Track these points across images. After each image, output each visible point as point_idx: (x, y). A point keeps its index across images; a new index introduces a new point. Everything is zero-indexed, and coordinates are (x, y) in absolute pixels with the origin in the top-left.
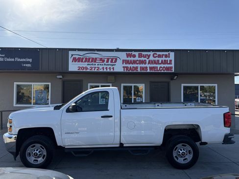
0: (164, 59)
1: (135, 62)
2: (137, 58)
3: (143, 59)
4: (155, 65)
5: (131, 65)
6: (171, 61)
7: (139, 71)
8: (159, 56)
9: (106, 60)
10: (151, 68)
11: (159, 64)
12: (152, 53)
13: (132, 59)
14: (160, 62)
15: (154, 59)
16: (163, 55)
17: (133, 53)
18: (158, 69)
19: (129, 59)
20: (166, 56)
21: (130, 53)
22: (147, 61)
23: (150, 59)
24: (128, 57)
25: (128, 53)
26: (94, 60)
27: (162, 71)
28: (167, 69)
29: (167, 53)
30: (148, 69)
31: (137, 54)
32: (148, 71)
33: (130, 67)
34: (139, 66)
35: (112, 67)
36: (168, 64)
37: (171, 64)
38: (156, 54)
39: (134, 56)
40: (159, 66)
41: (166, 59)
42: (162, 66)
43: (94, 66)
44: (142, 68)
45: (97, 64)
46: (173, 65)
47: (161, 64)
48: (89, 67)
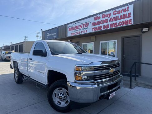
0: (123, 13)
1: (100, 23)
2: (101, 19)
3: (105, 18)
4: (115, 22)
5: (97, 26)
6: (129, 14)
7: (103, 29)
8: (119, 12)
9: (83, 25)
10: (111, 25)
11: (119, 19)
12: (112, 12)
13: (98, 20)
14: (119, 18)
15: (114, 16)
16: (122, 10)
17: (99, 16)
18: (118, 25)
19: (96, 21)
20: (125, 10)
21: (97, 16)
22: (109, 19)
23: (111, 17)
24: (95, 20)
25: (95, 17)
26: (77, 27)
27: (121, 26)
28: (126, 22)
29: (126, 7)
30: (110, 26)
31: (101, 16)
32: (110, 28)
33: (97, 27)
34: (103, 25)
35: (86, 30)
36: (126, 17)
37: (130, 17)
38: (116, 11)
39: (99, 18)
40: (118, 21)
41: (125, 13)
42: (121, 20)
43: (77, 31)
44: (105, 27)
45: (79, 29)
46: (132, 18)
47: (120, 19)
48: (75, 32)
